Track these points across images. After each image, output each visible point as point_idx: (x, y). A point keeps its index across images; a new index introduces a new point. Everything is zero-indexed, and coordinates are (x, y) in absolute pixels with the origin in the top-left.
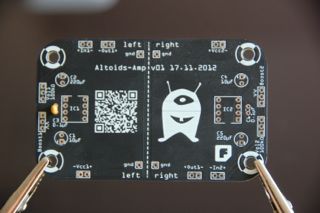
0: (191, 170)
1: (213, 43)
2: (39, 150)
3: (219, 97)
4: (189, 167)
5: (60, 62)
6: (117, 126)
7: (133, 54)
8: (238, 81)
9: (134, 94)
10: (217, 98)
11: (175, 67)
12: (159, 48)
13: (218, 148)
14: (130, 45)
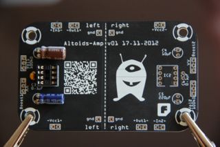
0: (138, 123)
1: (156, 24)
2: (21, 108)
3: (160, 66)
4: (137, 120)
5: (37, 40)
6: (81, 89)
7: (94, 33)
8: (175, 53)
9: (94, 64)
10: (159, 67)
11: (126, 43)
12: (114, 28)
13: (160, 106)
14: (91, 26)
